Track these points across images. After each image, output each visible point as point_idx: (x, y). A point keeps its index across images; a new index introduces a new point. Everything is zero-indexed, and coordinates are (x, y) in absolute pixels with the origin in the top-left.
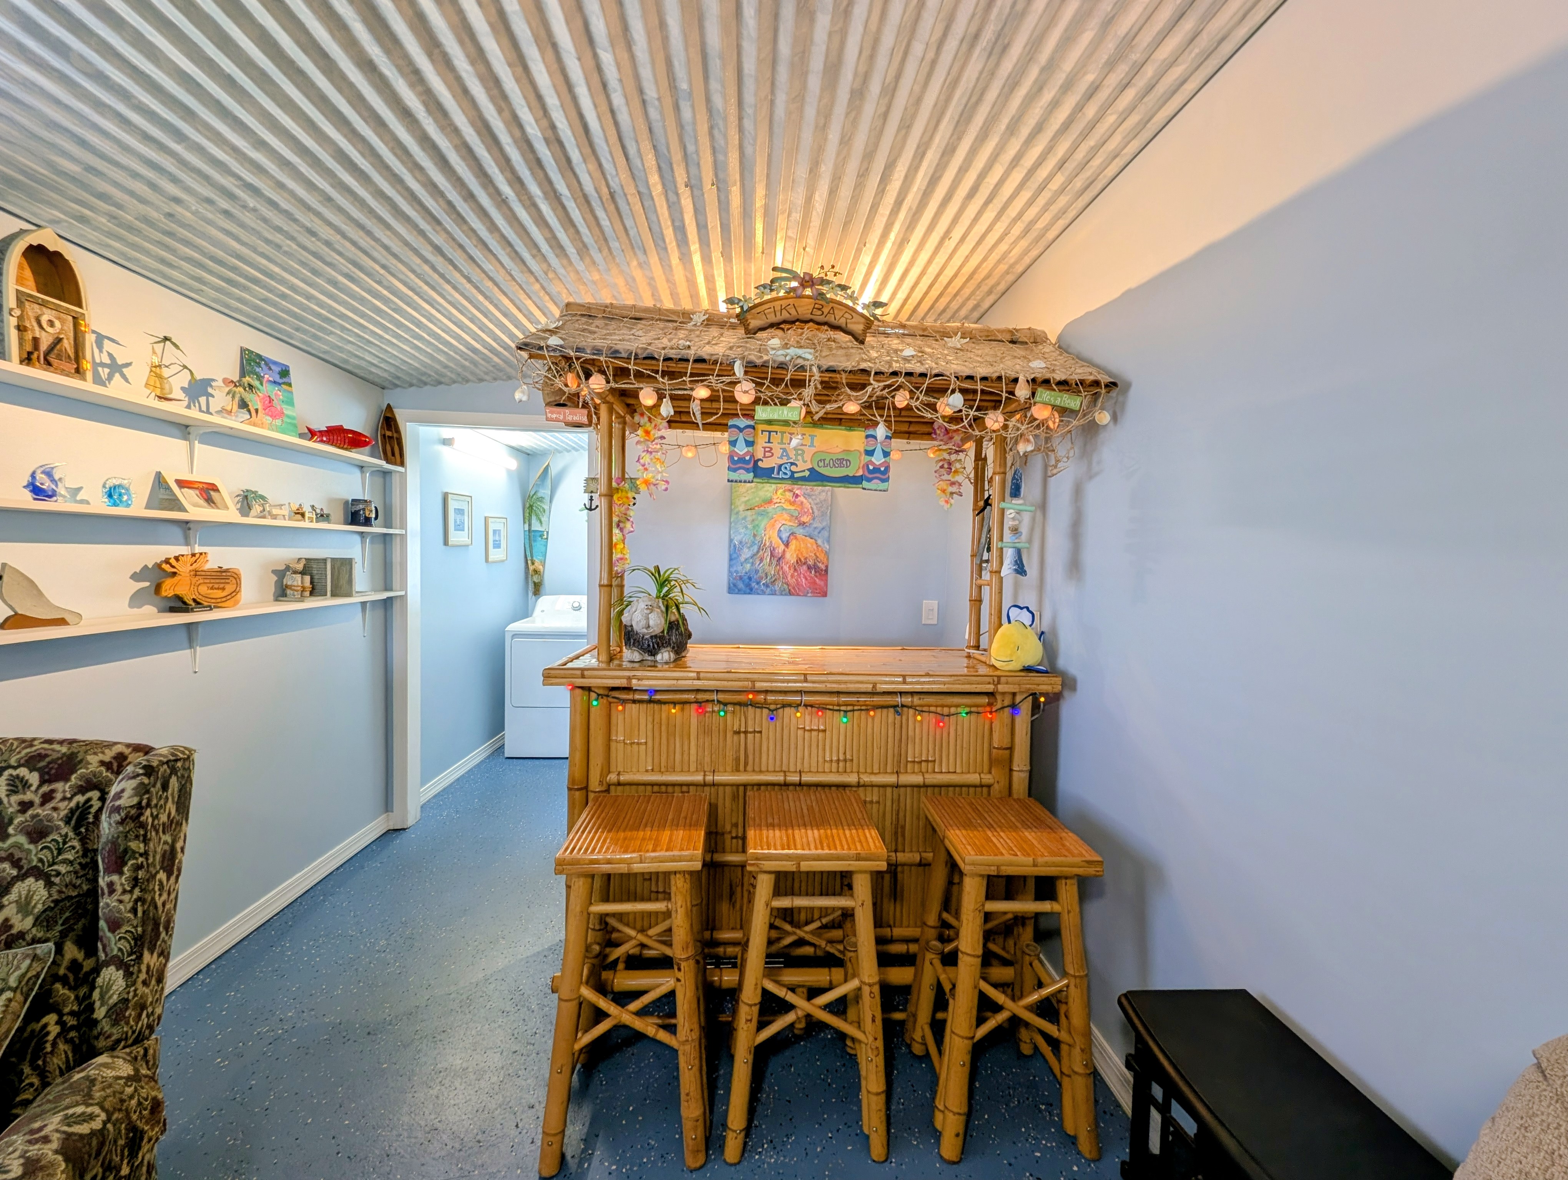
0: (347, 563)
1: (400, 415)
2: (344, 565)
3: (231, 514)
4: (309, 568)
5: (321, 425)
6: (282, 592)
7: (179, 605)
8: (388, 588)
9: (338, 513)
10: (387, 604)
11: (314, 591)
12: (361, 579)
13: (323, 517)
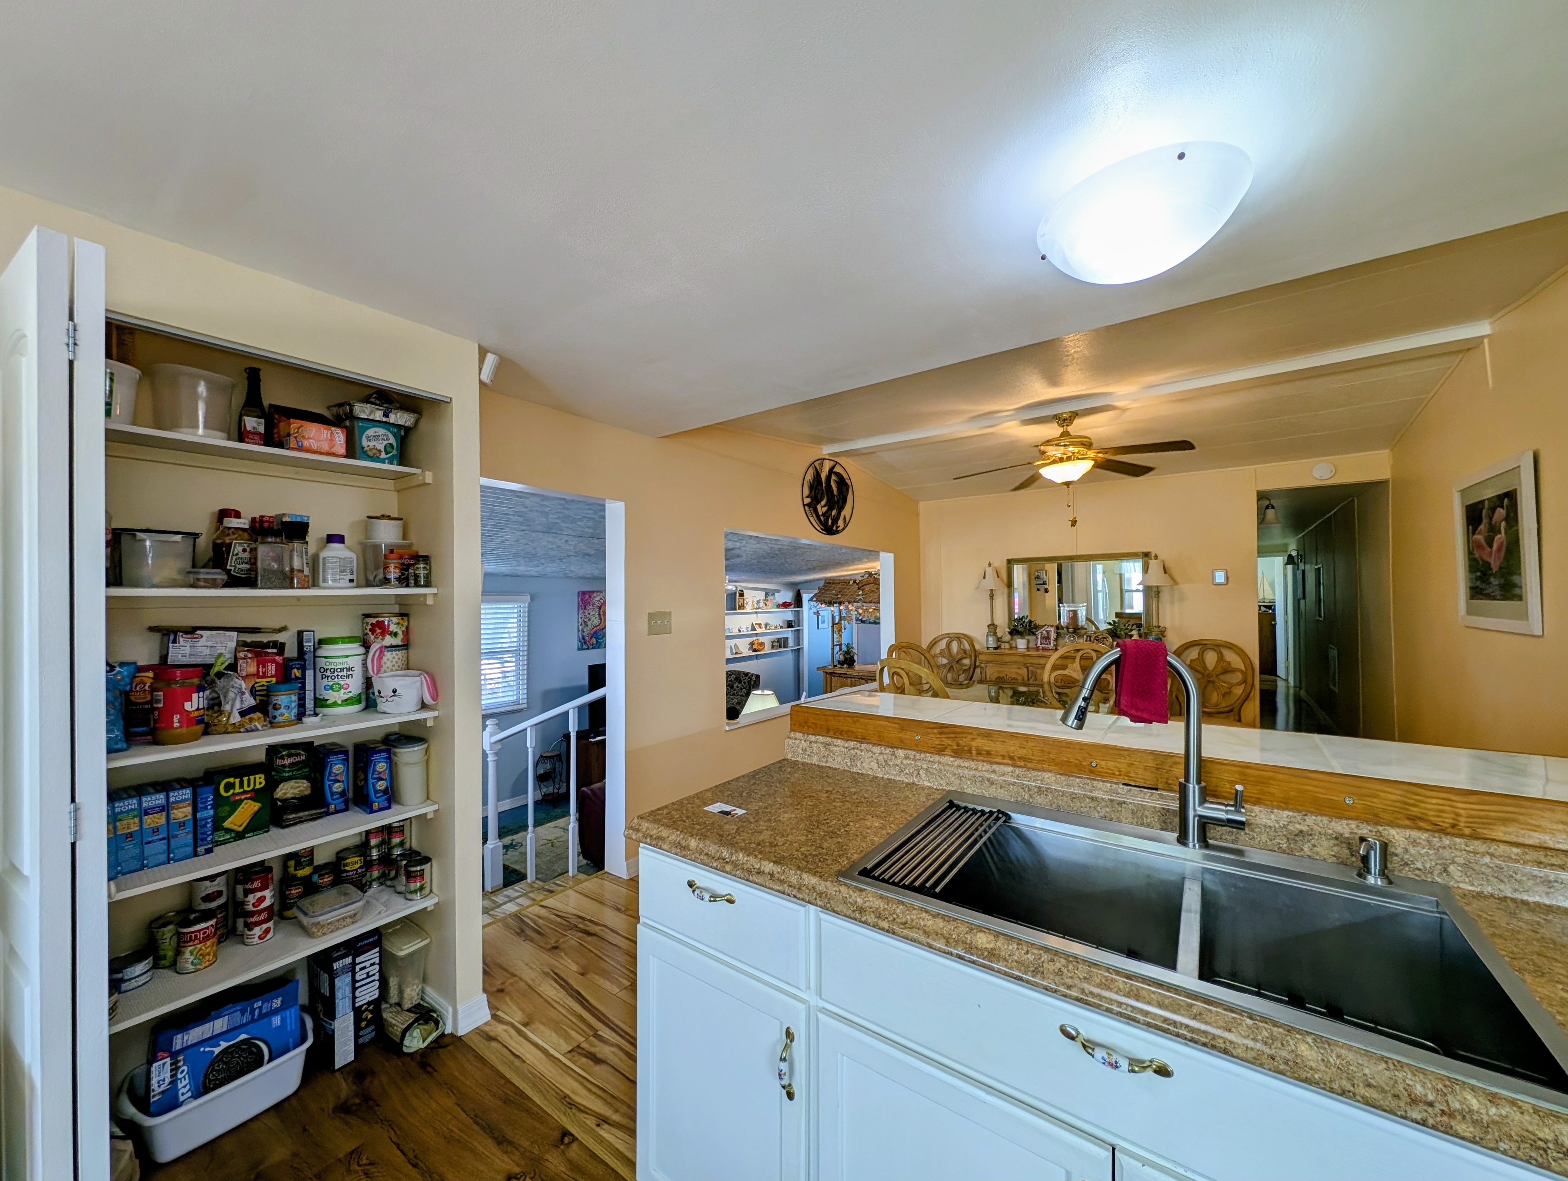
0: (787, 638)
1: (801, 591)
2: (786, 639)
3: (763, 630)
4: (779, 640)
5: (781, 602)
6: (773, 647)
7: (755, 650)
8: (799, 645)
9: (786, 625)
10: (798, 649)
11: (780, 647)
12: (791, 643)
13: (781, 627)
